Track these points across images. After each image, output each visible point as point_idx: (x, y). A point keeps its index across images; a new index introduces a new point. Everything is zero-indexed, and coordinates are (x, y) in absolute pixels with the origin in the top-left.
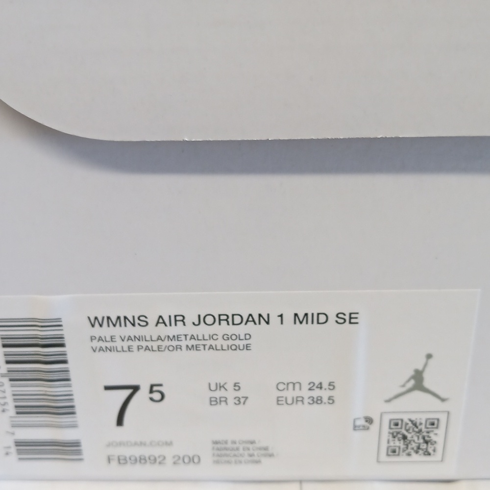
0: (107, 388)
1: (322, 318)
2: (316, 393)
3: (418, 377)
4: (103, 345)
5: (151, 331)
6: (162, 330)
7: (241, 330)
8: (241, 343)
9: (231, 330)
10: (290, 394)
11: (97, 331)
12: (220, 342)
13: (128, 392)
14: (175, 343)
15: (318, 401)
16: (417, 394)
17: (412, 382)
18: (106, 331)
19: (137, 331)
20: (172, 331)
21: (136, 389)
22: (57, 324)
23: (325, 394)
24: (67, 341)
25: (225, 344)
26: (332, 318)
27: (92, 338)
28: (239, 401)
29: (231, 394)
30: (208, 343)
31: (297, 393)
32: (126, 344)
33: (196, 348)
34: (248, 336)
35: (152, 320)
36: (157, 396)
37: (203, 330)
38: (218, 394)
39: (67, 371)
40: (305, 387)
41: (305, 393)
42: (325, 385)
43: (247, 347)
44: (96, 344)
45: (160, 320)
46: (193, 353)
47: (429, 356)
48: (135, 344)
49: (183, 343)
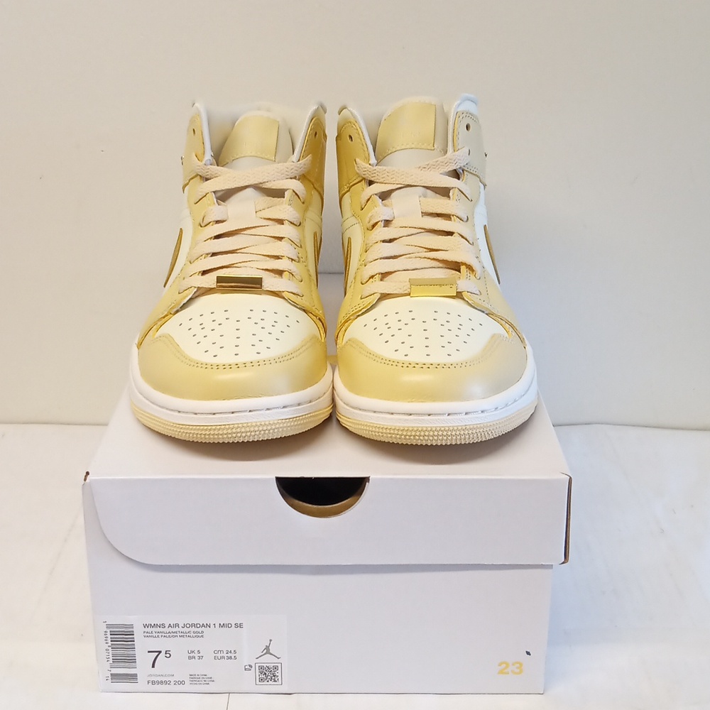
0: (149, 652)
1: (230, 626)
2: (229, 655)
3: (267, 648)
4: (148, 635)
5: (166, 630)
6: (171, 630)
7: (200, 630)
8: (200, 635)
9: (196, 630)
10: (219, 655)
11: (146, 630)
12: (192, 634)
13: (157, 654)
14: (175, 634)
15: (231, 658)
16: (268, 655)
17: (265, 651)
18: (150, 630)
19: (161, 630)
20: (174, 630)
21: (160, 652)
22: (131, 626)
23: (233, 655)
24: (135, 633)
25: (194, 635)
26: (233, 625)
27: (144, 632)
28: (200, 658)
29: (196, 655)
30: (188, 635)
31: (222, 655)
32: (157, 635)
33: (183, 636)
34: (203, 632)
35: (167, 626)
36: (168, 655)
37: (186, 630)
38: (191, 655)
39: (134, 645)
40: (225, 652)
41: (225, 655)
42: (233, 652)
43: (202, 636)
44: (145, 634)
45: (170, 626)
46: (182, 638)
47: (271, 640)
48: (160, 635)
49: (178, 635)
